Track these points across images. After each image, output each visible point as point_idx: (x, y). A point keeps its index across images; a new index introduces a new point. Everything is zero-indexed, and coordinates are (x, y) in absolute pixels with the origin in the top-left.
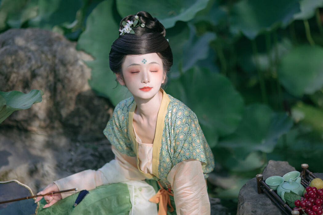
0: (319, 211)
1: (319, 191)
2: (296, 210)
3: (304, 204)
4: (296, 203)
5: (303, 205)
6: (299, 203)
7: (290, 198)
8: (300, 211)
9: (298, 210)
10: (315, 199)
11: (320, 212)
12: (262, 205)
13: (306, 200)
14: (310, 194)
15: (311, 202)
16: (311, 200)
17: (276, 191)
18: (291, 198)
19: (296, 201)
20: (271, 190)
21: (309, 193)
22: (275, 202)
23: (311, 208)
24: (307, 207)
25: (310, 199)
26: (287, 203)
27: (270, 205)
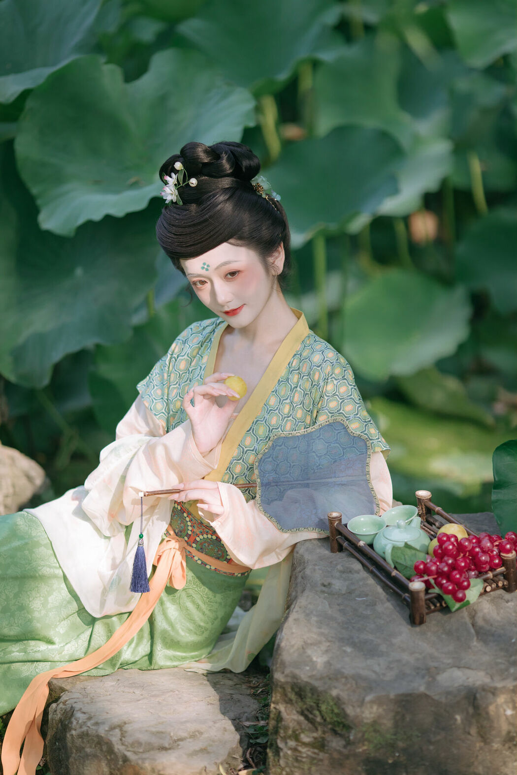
0: (464, 581)
1: (462, 541)
2: (419, 581)
3: (434, 568)
4: (416, 568)
5: (432, 571)
6: (424, 567)
7: (403, 558)
8: (427, 583)
9: (422, 581)
10: (455, 558)
11: (465, 583)
12: (343, 572)
13: (437, 561)
14: (446, 548)
15: (447, 564)
16: (448, 560)
17: (371, 546)
18: (405, 559)
19: (417, 564)
20: (362, 543)
21: (443, 547)
22: (372, 568)
23: (448, 576)
24: (440, 574)
25: (446, 558)
26: (395, 568)
27: (358, 572)
